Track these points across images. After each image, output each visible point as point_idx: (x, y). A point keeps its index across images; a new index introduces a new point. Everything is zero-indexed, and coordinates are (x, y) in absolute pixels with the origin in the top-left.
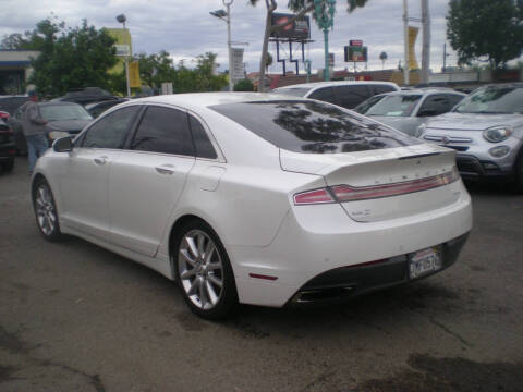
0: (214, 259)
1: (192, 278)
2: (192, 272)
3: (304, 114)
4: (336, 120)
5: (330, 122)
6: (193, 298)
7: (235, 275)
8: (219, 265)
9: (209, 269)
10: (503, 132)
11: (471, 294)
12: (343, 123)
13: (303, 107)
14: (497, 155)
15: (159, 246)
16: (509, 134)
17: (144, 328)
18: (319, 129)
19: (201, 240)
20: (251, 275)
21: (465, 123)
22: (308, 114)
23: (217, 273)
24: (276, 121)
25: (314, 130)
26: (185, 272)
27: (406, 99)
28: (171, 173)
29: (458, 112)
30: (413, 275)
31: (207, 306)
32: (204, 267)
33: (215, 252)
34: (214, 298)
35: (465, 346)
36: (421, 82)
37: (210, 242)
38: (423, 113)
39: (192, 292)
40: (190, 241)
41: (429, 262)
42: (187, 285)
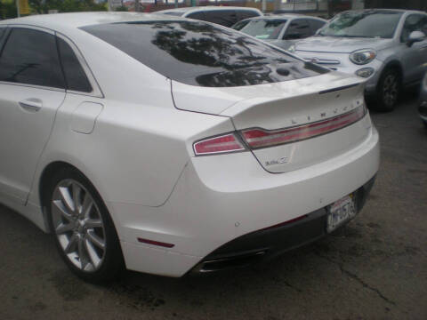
0: (93, 215)
1: (70, 234)
2: (69, 227)
3: (179, 34)
4: (208, 37)
5: (202, 40)
6: (72, 256)
7: (120, 238)
8: (99, 222)
9: (87, 226)
10: (368, 55)
11: (372, 230)
12: (214, 40)
13: (178, 28)
14: (363, 76)
15: (29, 194)
16: (373, 57)
17: (14, 298)
18: (192, 47)
19: (77, 192)
20: (140, 240)
21: (333, 46)
22: (183, 34)
23: (98, 231)
24: (154, 42)
25: (188, 48)
26: (61, 225)
27: (269, 23)
28: (37, 109)
29: (323, 35)
30: (331, 228)
31: (88, 268)
32: (82, 223)
33: (93, 207)
34: (97, 260)
35: (387, 305)
36: (275, 9)
37: (88, 195)
38: (289, 36)
39: (70, 249)
40: (64, 191)
41: (345, 210)
42: (64, 241)
